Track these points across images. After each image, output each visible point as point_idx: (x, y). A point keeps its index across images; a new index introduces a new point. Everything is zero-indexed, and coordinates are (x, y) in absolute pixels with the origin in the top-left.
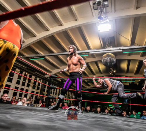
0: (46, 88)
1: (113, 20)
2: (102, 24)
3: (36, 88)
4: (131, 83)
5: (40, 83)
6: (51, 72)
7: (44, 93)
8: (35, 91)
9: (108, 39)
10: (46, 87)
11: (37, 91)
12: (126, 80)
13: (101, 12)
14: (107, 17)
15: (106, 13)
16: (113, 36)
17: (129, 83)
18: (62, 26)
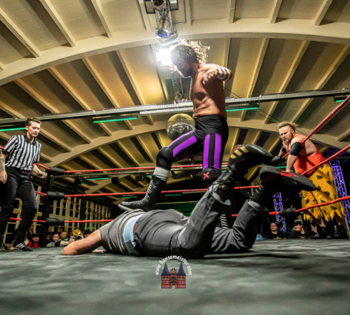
2: (165, 47)
6: (47, 161)
9: (180, 83)
13: (164, 20)
14: (176, 32)
15: (174, 23)
18: (71, 46)
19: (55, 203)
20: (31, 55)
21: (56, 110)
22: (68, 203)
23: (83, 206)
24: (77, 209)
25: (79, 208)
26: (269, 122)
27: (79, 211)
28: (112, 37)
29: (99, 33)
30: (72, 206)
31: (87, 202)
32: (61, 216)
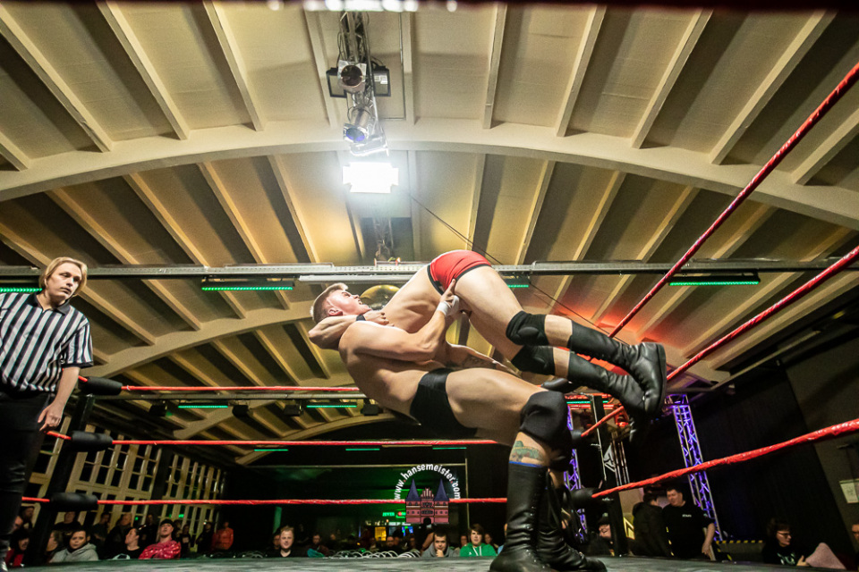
7: (37, 478)
9: (387, 227)
10: (58, 445)
18: (178, 138)
19: (99, 455)
20: (93, 146)
21: (132, 258)
22: (131, 457)
23: (165, 465)
25: (155, 470)
27: (154, 477)
28: (261, 129)
29: (238, 121)
30: (138, 463)
31: (176, 457)
32: (107, 488)
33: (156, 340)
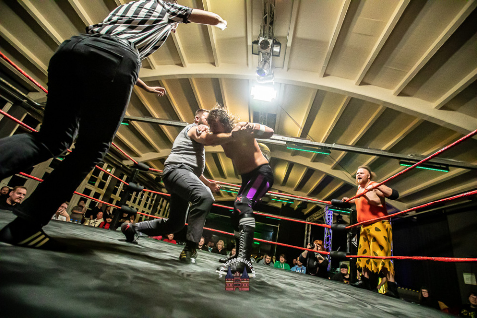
0: (120, 188)
1: (281, 84)
2: (261, 84)
3: (97, 184)
4: (285, 204)
5: (108, 175)
6: (138, 156)
7: (112, 196)
8: (94, 189)
9: (266, 117)
10: (122, 185)
11: (98, 192)
12: (278, 198)
13: (265, 62)
14: (273, 74)
15: (273, 67)
16: (275, 113)
17: (283, 205)
18: (183, 66)
19: (134, 193)
20: (149, 67)
21: (157, 115)
22: (146, 195)
23: (157, 201)
24: (152, 202)
25: (153, 202)
26: (335, 168)
27: (153, 205)
28: (218, 66)
29: (208, 61)
30: (148, 198)
31: (162, 199)
32: (136, 206)
33: (161, 151)
